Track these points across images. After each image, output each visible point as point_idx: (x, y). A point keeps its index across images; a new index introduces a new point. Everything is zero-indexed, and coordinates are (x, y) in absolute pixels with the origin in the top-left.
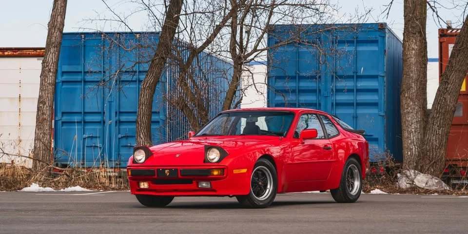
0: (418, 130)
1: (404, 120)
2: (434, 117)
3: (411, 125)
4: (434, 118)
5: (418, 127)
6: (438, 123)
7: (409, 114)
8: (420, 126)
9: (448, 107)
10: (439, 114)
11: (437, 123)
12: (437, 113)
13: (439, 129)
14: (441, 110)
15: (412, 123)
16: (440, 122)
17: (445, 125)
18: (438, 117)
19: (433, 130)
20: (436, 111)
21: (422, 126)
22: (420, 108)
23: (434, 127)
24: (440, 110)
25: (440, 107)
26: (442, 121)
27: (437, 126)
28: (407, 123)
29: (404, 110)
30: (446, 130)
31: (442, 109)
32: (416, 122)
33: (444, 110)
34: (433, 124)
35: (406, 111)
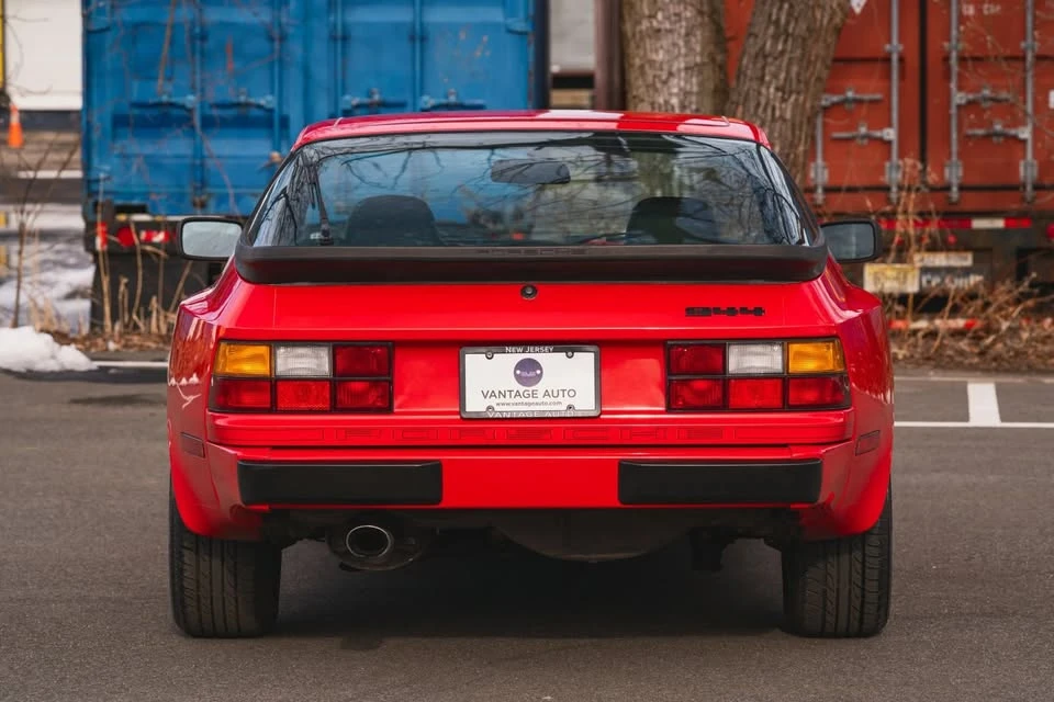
0: (694, 99)
1: (637, 62)
2: (762, 54)
3: (665, 83)
4: (765, 57)
5: (695, 89)
6: (782, 76)
7: (658, 39)
8: (701, 84)
9: (818, 15)
10: (785, 41)
11: (775, 76)
12: (776, 38)
13: (784, 100)
14: (792, 25)
15: (671, 74)
16: (788, 72)
17: (807, 83)
18: (782, 53)
19: (758, 105)
20: (771, 30)
21: (710, 86)
22: (701, 13)
23: (764, 90)
24: (788, 23)
25: (789, 14)
26: (795, 69)
27: (777, 89)
28: (650, 73)
29: (638, 23)
30: (808, 105)
31: (797, 20)
32: (687, 69)
33: (803, 26)
34: (762, 79)
35: (645, 24)
